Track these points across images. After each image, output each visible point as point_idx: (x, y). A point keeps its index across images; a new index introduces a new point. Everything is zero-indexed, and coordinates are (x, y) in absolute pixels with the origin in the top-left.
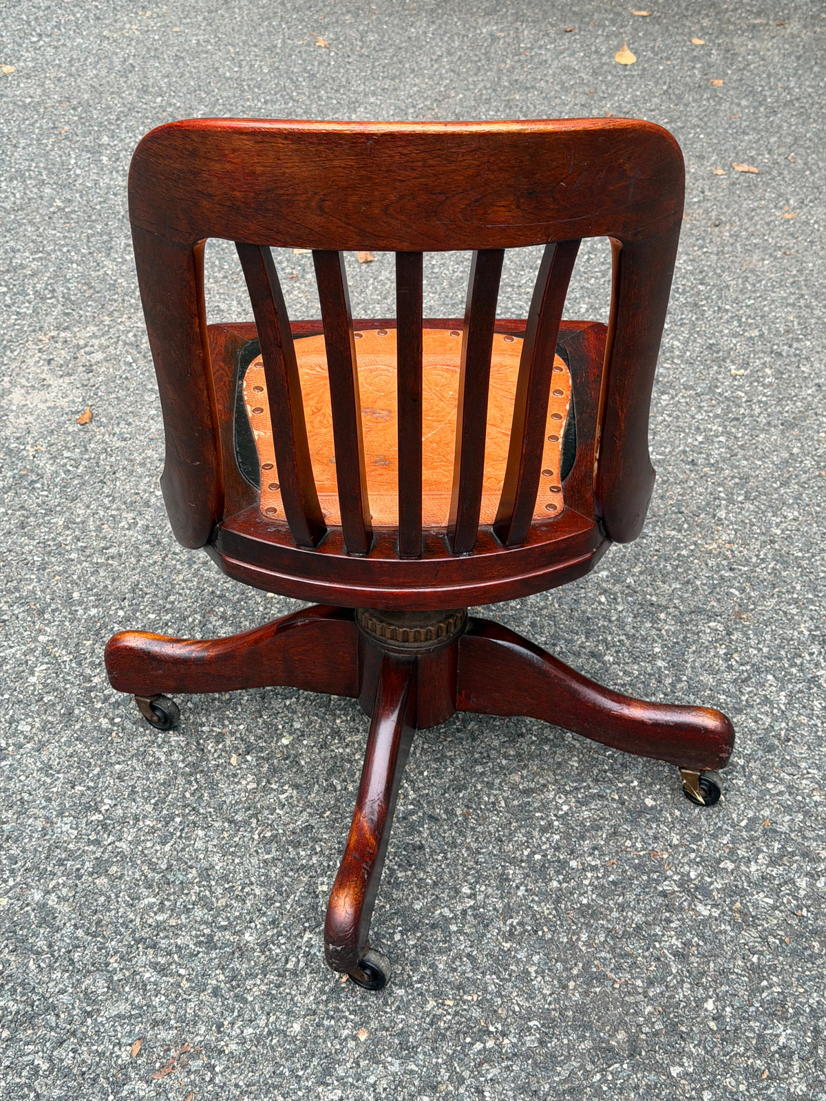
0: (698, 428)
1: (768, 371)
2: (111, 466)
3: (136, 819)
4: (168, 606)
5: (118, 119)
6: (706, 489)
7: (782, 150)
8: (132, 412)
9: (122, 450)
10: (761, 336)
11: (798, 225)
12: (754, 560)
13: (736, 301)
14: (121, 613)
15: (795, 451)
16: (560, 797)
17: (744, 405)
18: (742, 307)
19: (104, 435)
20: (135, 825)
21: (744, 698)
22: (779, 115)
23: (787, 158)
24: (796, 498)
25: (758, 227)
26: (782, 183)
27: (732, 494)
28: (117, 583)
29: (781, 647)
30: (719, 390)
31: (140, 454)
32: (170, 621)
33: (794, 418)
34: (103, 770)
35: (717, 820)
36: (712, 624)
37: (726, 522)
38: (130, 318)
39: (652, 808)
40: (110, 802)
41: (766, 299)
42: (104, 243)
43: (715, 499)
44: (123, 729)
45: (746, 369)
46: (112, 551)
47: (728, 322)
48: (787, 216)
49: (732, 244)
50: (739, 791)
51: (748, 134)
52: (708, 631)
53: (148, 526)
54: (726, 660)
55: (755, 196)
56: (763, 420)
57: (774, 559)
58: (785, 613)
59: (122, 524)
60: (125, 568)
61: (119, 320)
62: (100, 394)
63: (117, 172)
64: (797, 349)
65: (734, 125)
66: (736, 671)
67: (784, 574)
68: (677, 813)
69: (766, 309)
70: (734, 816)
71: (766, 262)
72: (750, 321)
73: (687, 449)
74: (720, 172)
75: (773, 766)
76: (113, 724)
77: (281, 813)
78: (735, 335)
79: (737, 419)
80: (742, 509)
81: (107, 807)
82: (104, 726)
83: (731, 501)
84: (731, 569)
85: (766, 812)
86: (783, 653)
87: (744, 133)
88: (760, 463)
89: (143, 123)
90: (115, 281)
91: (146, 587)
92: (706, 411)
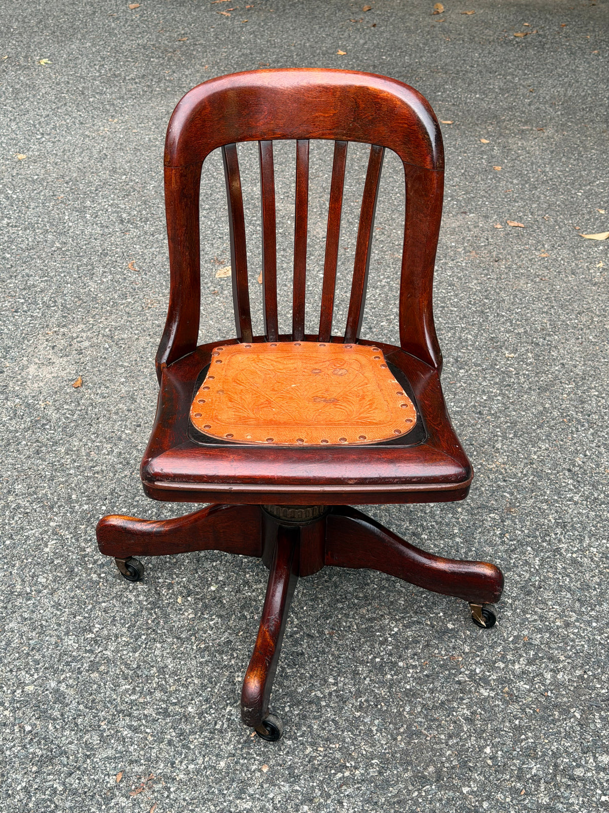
0: (484, 391)
1: (530, 355)
2: (96, 414)
3: (116, 637)
4: (135, 503)
5: (96, 190)
6: (489, 430)
7: (540, 212)
8: (109, 380)
9: (103, 404)
10: (526, 332)
11: (550, 261)
12: (520, 475)
13: (509, 310)
14: (104, 508)
15: (547, 406)
16: (392, 623)
17: (514, 376)
18: (513, 314)
19: (90, 395)
20: (115, 640)
21: (512, 561)
22: (539, 190)
23: (543, 218)
24: (547, 436)
25: (524, 262)
26: (540, 234)
27: (506, 433)
28: (101, 489)
29: (536, 529)
30: (498, 367)
31: (115, 407)
32: (136, 513)
33: (546, 385)
34: (94, 607)
35: (494, 637)
36: (492, 515)
37: (502, 451)
38: (107, 319)
39: (452, 629)
40: (99, 626)
41: (529, 309)
42: (89, 270)
43: (494, 436)
44: (106, 581)
45: (515, 354)
46: (97, 468)
47: (503, 323)
48: (544, 255)
49: (506, 273)
50: (508, 619)
51: (518, 202)
52: (489, 519)
53: (120, 453)
54: (501, 538)
55: (522, 243)
56: (526, 386)
57: (532, 474)
58: (540, 508)
59: (104, 451)
60: (106, 479)
61: (100, 321)
62: (87, 368)
63: (97, 224)
64: (548, 341)
65: (508, 196)
66: (507, 544)
67: (539, 484)
68: (468, 633)
69: (529, 315)
70: (505, 634)
71: (529, 285)
72: (518, 323)
73: (476, 404)
74: (499, 226)
75: (530, 604)
76: (100, 578)
77: (211, 633)
78: (508, 331)
79: (510, 385)
80: (512, 442)
81: (97, 629)
82: (94, 579)
83: (505, 437)
84: (505, 481)
85: (526, 632)
86: (538, 533)
87: (515, 201)
88: (524, 413)
89: (113, 192)
90: (96, 295)
91: (120, 491)
92: (489, 380)
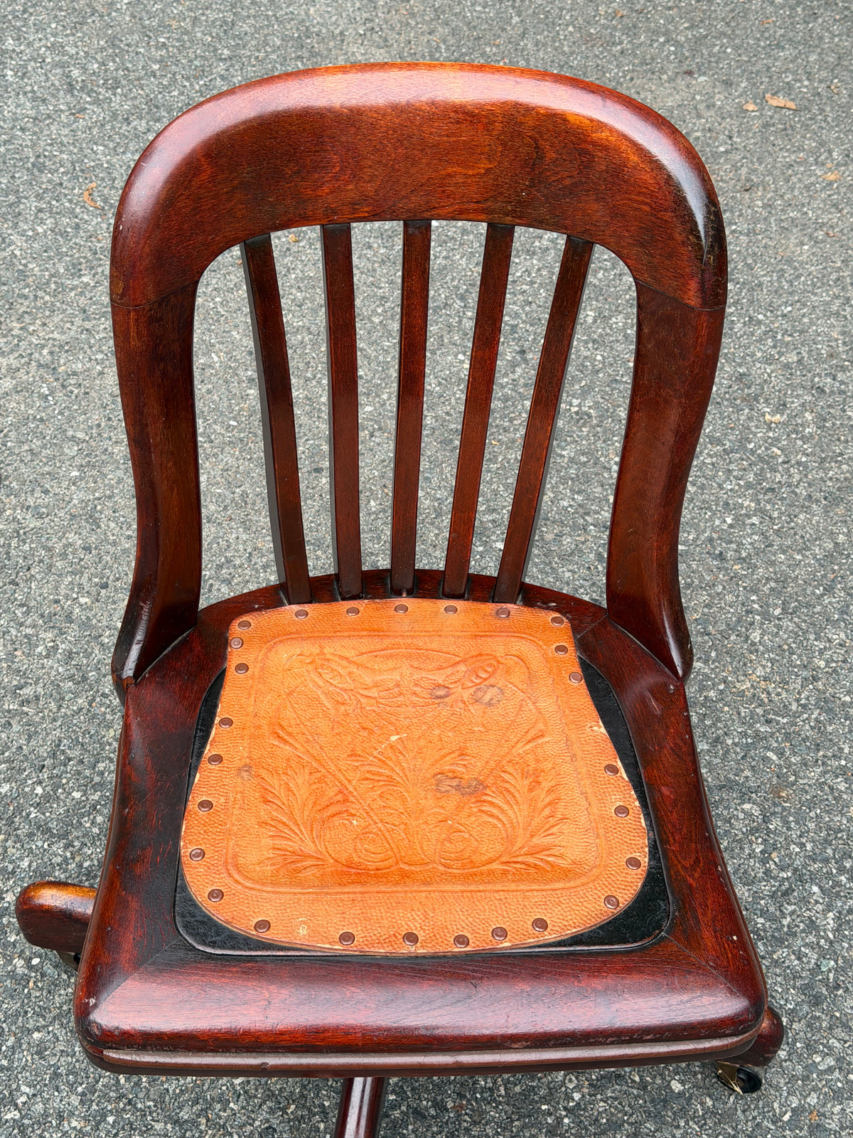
0: (727, 504)
1: (808, 416)
2: (25, 558)
3: (61, 1117)
4: (97, 779)
5: (25, 11)
6: (738, 596)
7: (824, 74)
8: (49, 473)
9: (37, 531)
10: (800, 361)
11: (843, 190)
12: (794, 707)
13: (771, 308)
14: (39, 790)
15: (841, 538)
16: (570, 1080)
17: (780, 468)
18: (777, 317)
19: (15, 509)
20: (58, 1126)
21: (785, 922)
22: (820, 20)
23: (829, 87)
24: (842, 612)
25: (796, 193)
26: (823, 125)
27: (768, 606)
28: (33, 743)
29: (827, 842)
30: (751, 446)
31: (60, 539)
32: (98, 802)
33: (839, 489)
34: (19, 1040)
35: (755, 1113)
36: (747, 806)
37: (761, 648)
38: (44, 324)
39: (680, 1094)
40: (27, 1090)
41: (805, 305)
42: (10, 206)
43: (748, 612)
44: (43, 975)
45: (782, 414)
46: (28, 691)
47: (760, 340)
48: (831, 177)
49: (765, 219)
50: (781, 1066)
51: (783, 48)
52: (741, 816)
53: (70, 652)
54: (764, 862)
55: (793, 146)
56: (802, 491)
57: (817, 706)
58: (832, 789)
59: (39, 650)
60: (43, 718)
61: (31, 328)
62: (9, 444)
63: (25, 93)
64: (842, 383)
65: (767, 35)
66: (775, 878)
67: (830, 729)
68: (709, 1102)
69: (806, 320)
70: (776, 1105)
71: (806, 247)
72: (788, 339)
73: (715, 536)
74: (751, 107)
75: (821, 1027)
76: (31, 968)
77: (235, 1107)
78: (769, 360)
79: (772, 490)
80: (779, 627)
81: (23, 1099)
82: (19, 971)
83: (766, 616)
84: (768, 722)
85: (813, 1100)
86: (829, 851)
87: (778, 46)
88: (799, 557)
89: (56, 16)
90: (25, 265)
91: (70, 748)
92: (737, 478)
